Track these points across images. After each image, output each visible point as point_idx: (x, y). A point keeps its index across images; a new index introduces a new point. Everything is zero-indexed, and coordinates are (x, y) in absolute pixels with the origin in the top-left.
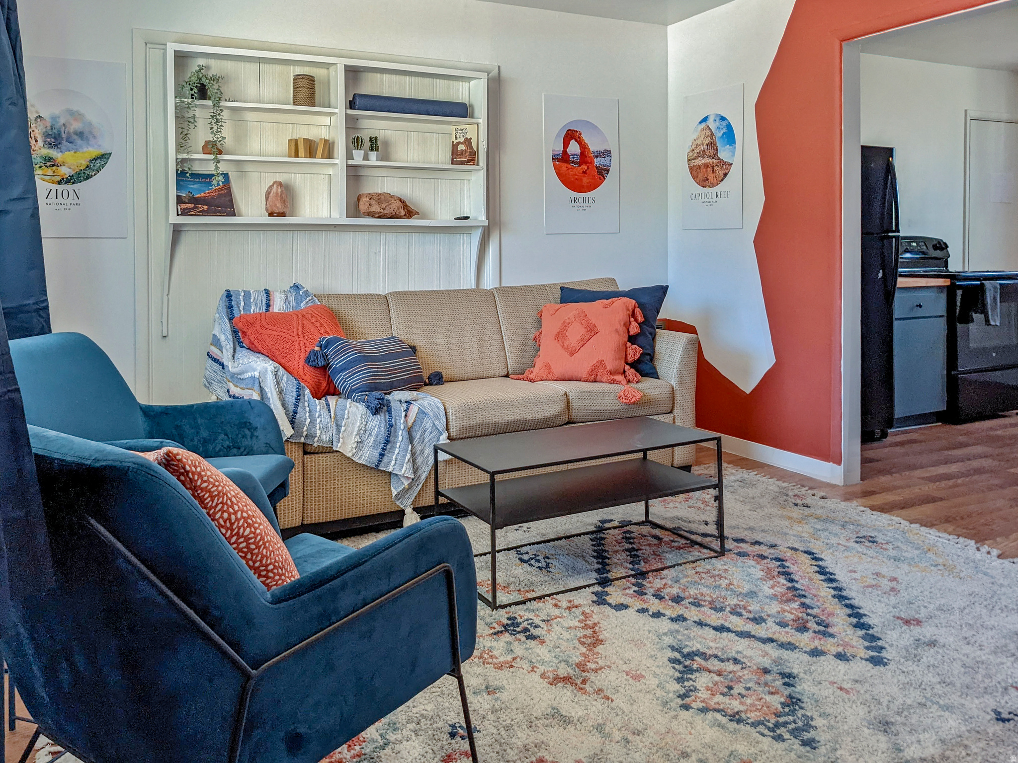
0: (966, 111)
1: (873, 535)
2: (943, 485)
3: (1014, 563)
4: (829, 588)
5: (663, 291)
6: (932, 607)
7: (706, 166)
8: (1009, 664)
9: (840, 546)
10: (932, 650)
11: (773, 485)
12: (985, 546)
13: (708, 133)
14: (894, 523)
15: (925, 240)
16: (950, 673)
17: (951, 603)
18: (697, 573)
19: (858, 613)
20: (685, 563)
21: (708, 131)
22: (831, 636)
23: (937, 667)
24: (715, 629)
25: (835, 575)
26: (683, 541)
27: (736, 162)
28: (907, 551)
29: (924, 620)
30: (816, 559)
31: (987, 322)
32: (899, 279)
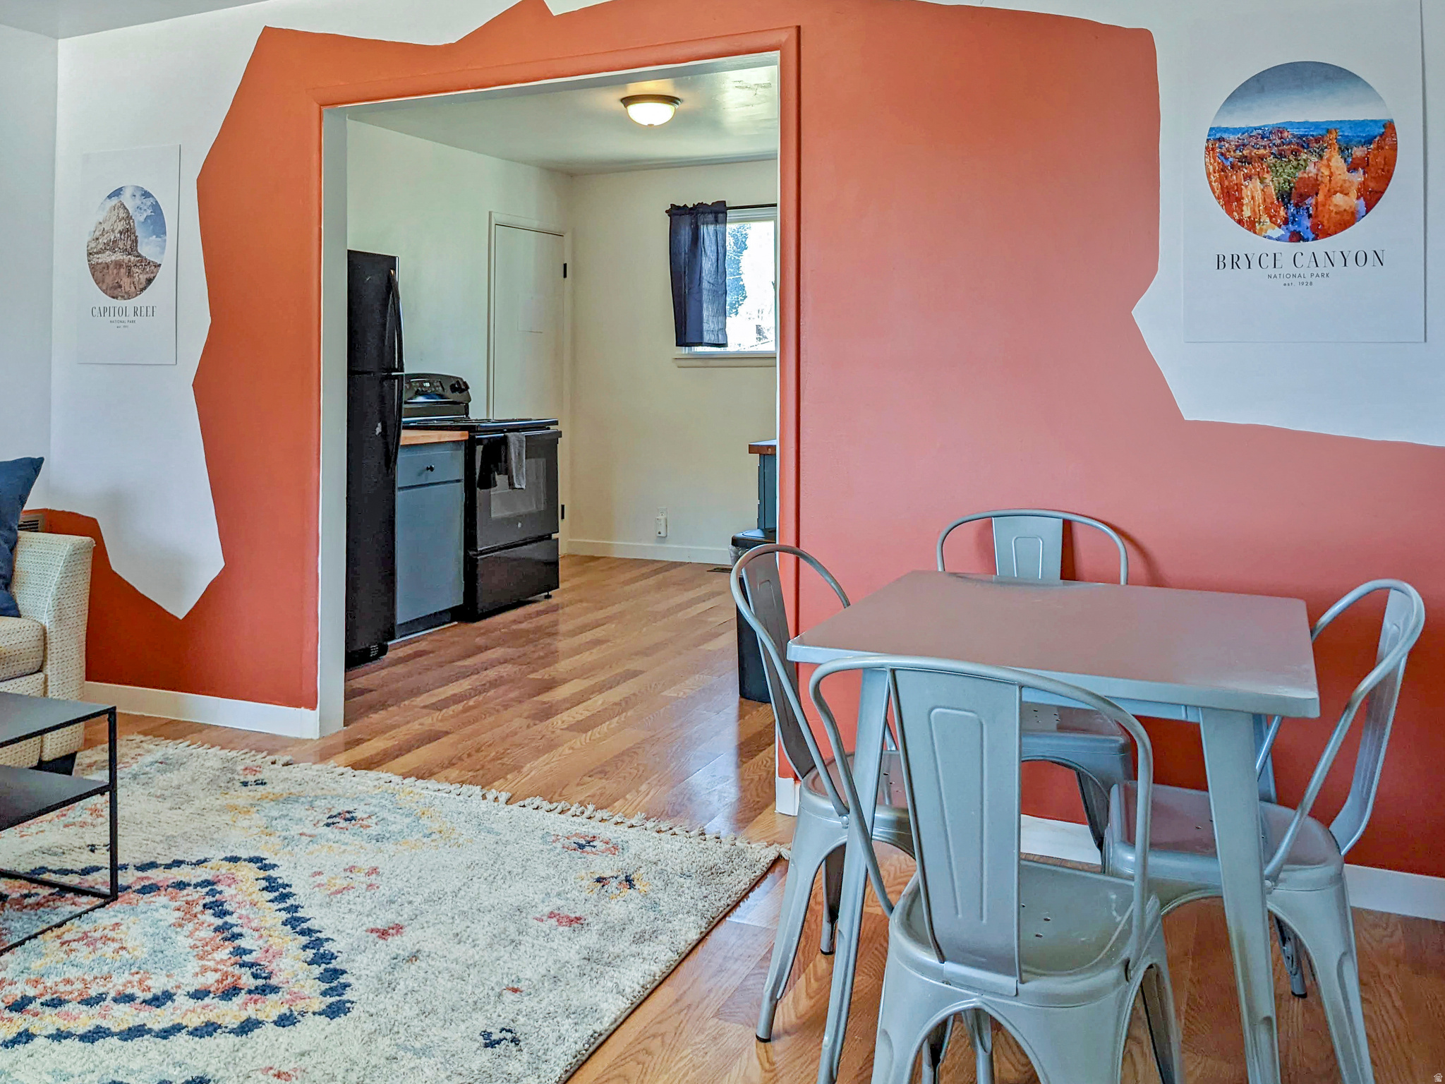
0: (490, 213)
1: (351, 809)
2: (451, 713)
3: (524, 806)
4: (280, 910)
5: (34, 466)
6: (419, 899)
7: (118, 265)
8: (506, 957)
9: (303, 837)
10: (413, 967)
11: (213, 758)
12: (493, 790)
13: (122, 215)
14: (382, 782)
15: (442, 379)
16: (432, 995)
17: (444, 886)
18: (63, 944)
19: (318, 939)
20: (43, 932)
21: (121, 211)
22: (275, 989)
23: (416, 992)
24: (83, 1038)
25: (290, 886)
26: (45, 891)
27: (167, 262)
28: (395, 823)
29: (406, 923)
30: (265, 868)
31: (511, 485)
32: (404, 433)
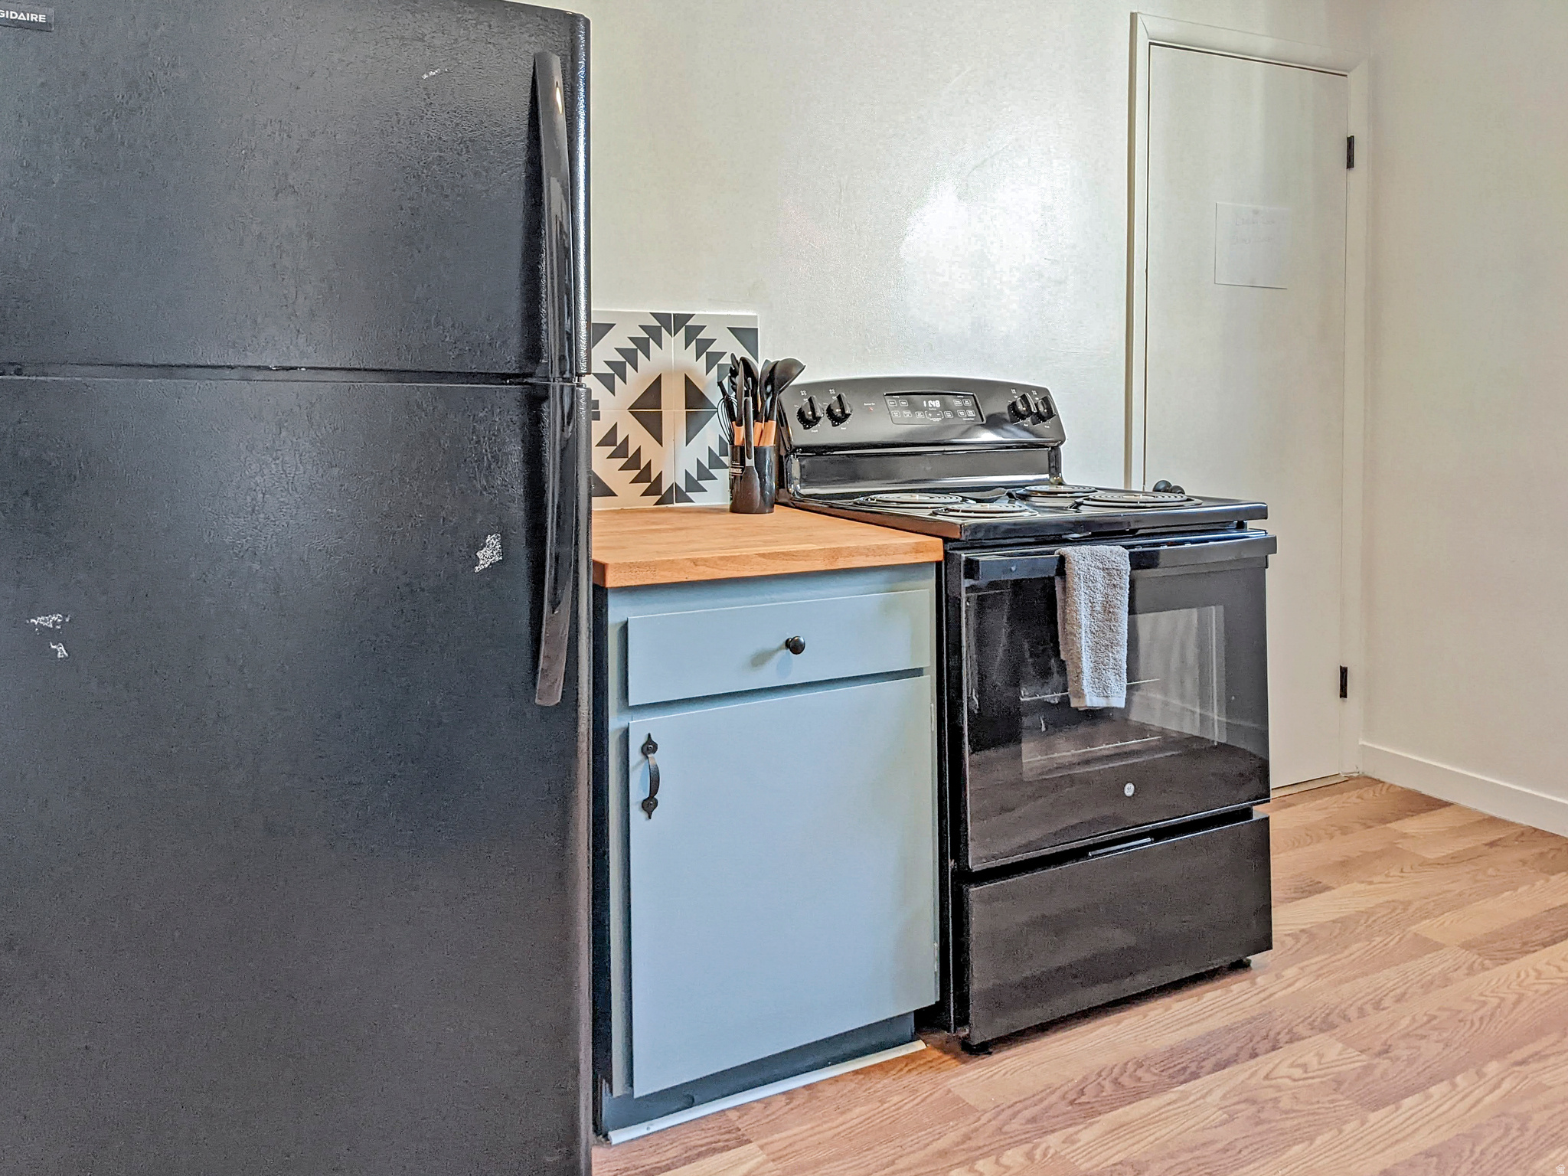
0: (1133, 17)
